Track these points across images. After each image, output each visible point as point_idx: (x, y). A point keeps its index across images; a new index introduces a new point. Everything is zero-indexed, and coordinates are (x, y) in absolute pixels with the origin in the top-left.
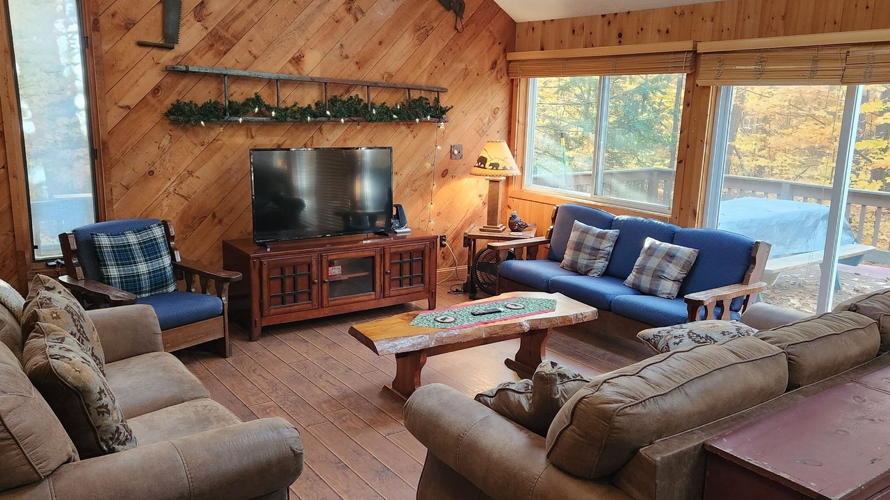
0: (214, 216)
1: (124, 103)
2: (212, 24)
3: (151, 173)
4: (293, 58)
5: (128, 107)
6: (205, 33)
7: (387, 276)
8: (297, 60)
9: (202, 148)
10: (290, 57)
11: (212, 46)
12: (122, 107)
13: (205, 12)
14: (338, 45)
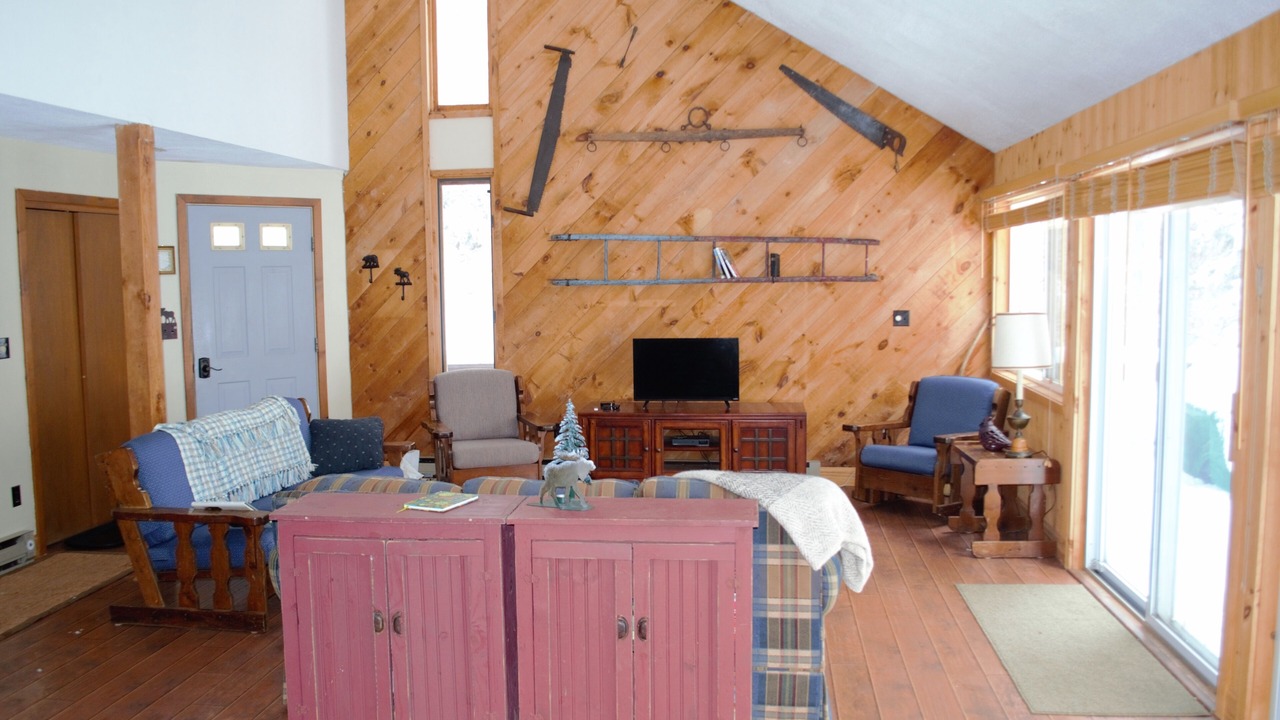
0: (594, 378)
1: (518, 271)
2: (598, 193)
3: (538, 334)
4: (681, 219)
5: (521, 274)
6: (592, 202)
7: (735, 455)
8: (686, 221)
9: (585, 310)
10: (677, 217)
11: (598, 213)
12: (516, 274)
13: (592, 183)
14: (734, 201)
